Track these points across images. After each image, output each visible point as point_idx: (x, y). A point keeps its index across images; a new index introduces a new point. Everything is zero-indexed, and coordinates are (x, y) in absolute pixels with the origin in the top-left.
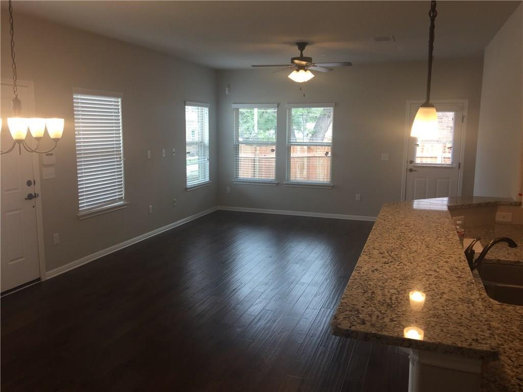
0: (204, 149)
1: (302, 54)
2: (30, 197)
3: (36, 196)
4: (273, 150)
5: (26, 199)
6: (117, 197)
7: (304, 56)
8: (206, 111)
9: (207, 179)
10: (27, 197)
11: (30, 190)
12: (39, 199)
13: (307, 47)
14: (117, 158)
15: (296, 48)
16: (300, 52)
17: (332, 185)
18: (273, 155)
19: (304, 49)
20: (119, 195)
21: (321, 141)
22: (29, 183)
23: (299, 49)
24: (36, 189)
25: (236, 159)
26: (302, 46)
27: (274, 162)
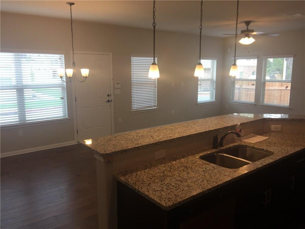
0: (213, 83)
1: (248, 28)
2: (109, 101)
3: (111, 101)
4: (253, 85)
5: (107, 102)
6: (153, 105)
7: (249, 29)
8: (215, 62)
9: (214, 100)
10: (107, 101)
11: (109, 98)
12: (112, 102)
13: (251, 24)
14: (153, 86)
15: (244, 24)
16: (246, 27)
17: (289, 108)
18: (254, 87)
19: (249, 25)
20: (154, 104)
21: (281, 79)
22: (108, 95)
23: (246, 25)
24: (112, 98)
25: (233, 89)
26: (248, 23)
27: (254, 91)
